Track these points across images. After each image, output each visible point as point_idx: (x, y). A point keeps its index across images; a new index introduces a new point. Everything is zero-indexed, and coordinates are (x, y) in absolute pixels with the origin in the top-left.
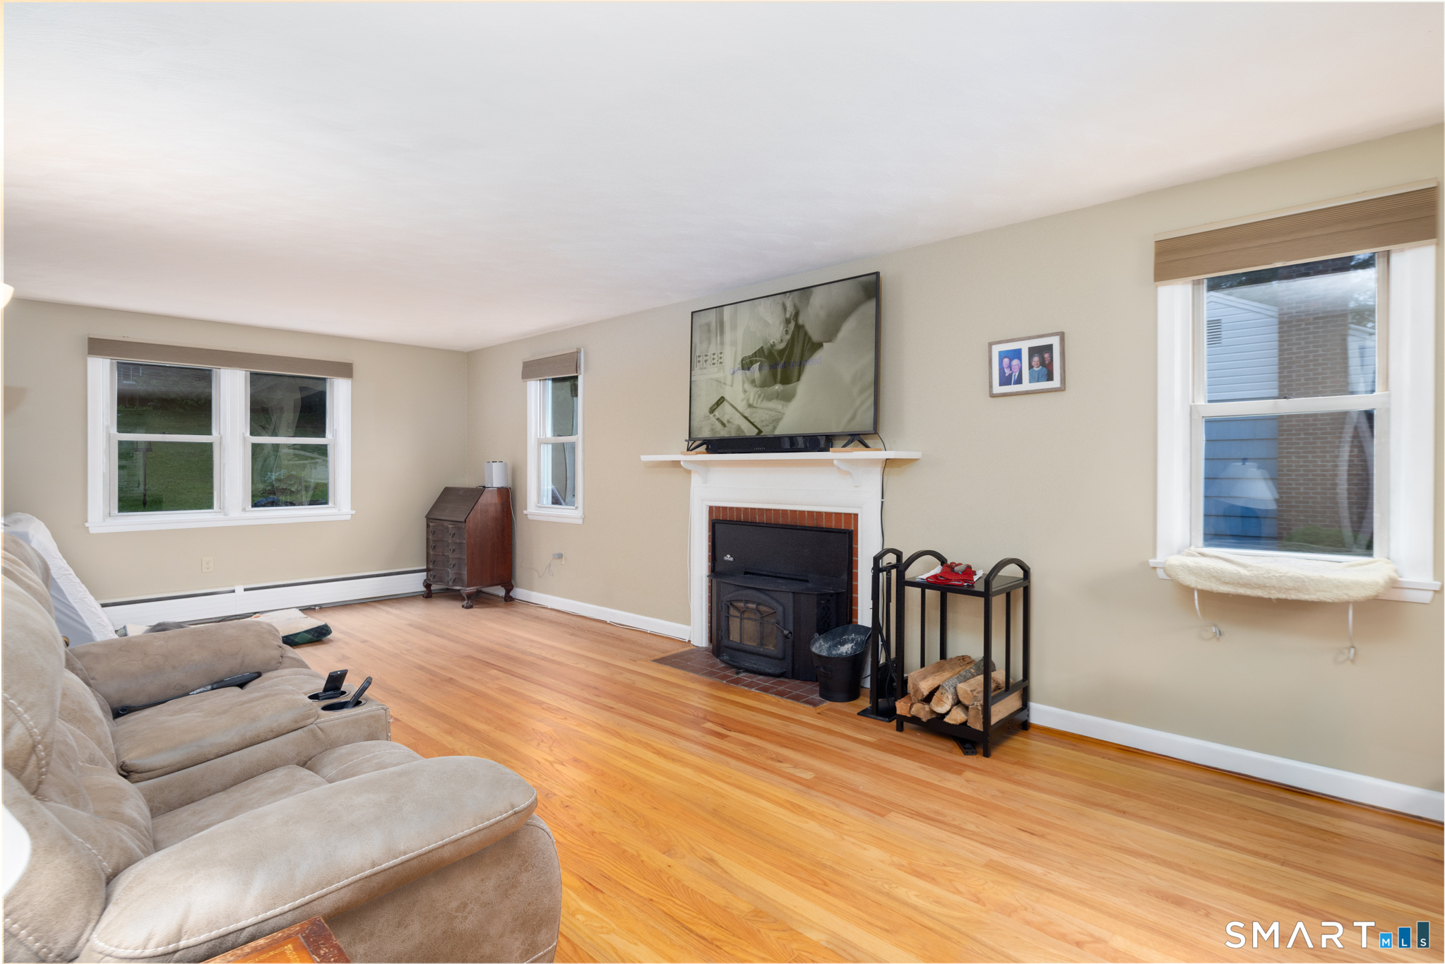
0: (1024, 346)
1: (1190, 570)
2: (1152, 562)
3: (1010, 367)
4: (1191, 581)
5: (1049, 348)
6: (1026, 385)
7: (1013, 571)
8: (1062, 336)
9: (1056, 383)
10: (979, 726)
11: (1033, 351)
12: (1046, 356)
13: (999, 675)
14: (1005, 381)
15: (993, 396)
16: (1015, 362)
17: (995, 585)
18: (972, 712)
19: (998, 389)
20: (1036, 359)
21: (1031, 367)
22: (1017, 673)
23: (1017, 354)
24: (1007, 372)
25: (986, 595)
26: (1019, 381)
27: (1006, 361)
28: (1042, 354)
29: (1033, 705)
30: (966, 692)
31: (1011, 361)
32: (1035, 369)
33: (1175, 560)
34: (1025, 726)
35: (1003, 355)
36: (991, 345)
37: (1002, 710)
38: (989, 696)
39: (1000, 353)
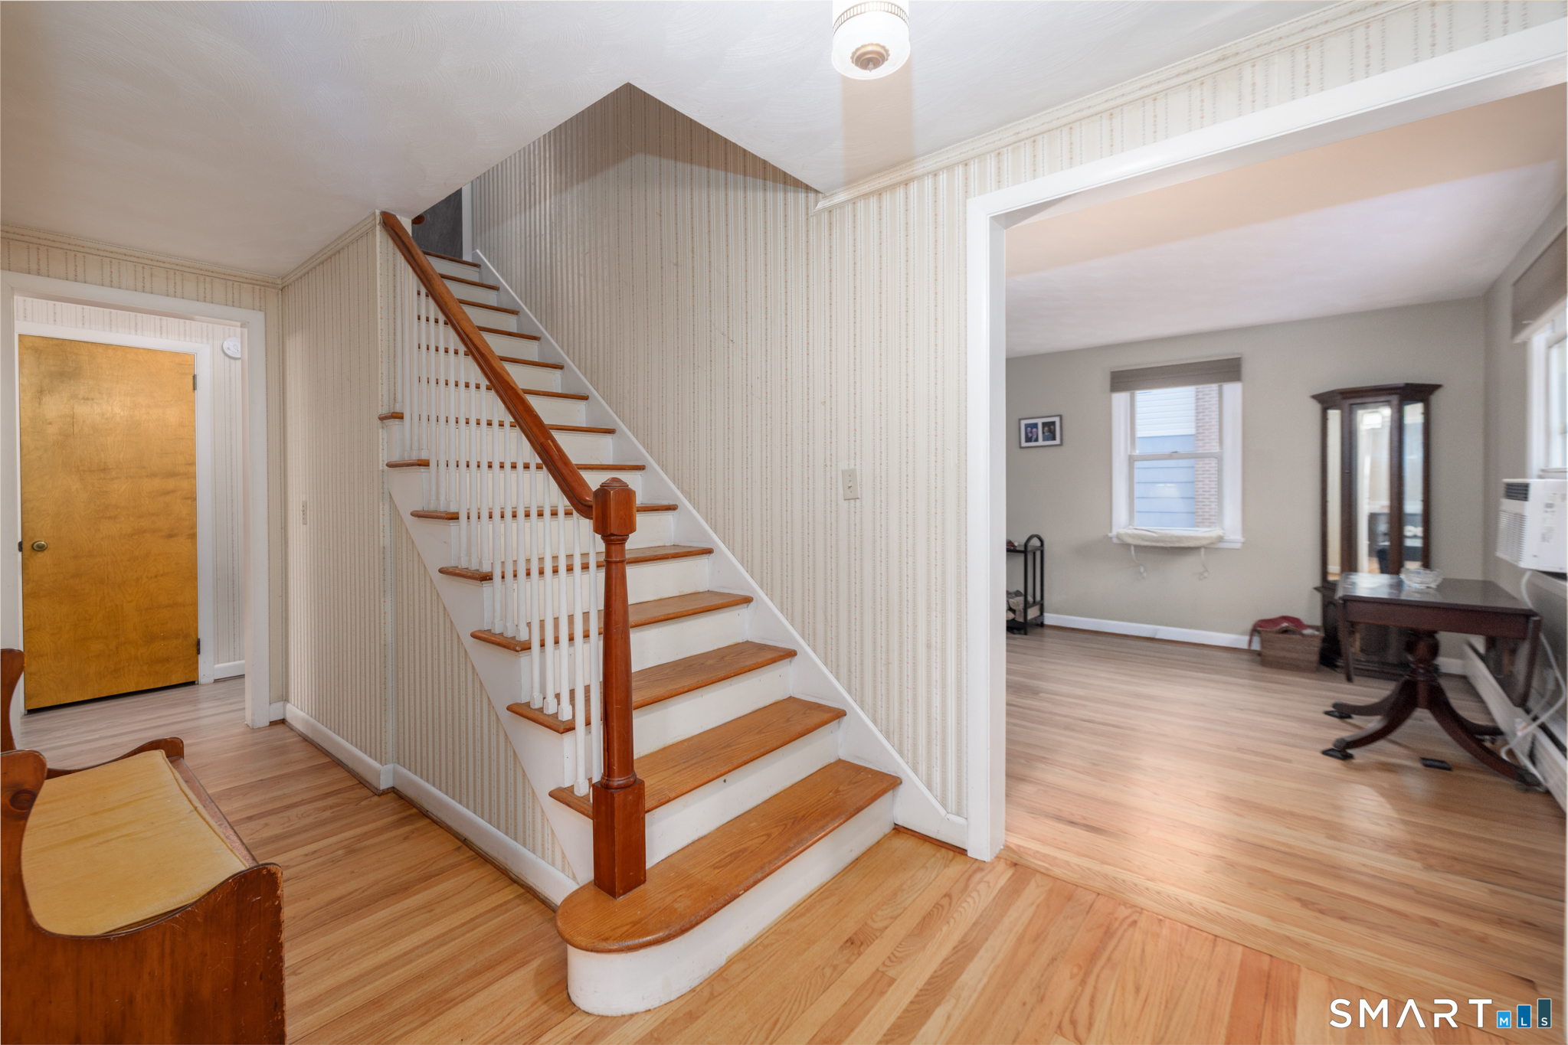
0: (1040, 422)
1: (1130, 536)
2: (1110, 535)
3: (1031, 432)
4: (1129, 541)
5: (1053, 423)
6: (1041, 442)
7: (1035, 542)
8: (1061, 416)
9: (1057, 442)
10: (1021, 620)
11: (1044, 425)
12: (1052, 427)
13: (1030, 599)
14: (1028, 440)
15: (1021, 448)
16: (1034, 430)
17: (1029, 549)
18: (1017, 613)
19: (1024, 444)
20: (1046, 429)
21: (1043, 433)
22: (1038, 598)
23: (1035, 426)
24: (1030, 435)
25: (1025, 552)
26: (1036, 440)
27: (1029, 429)
28: (1049, 428)
29: (1046, 615)
30: (1014, 603)
31: (1032, 429)
32: (1046, 434)
33: (1122, 531)
34: (1042, 625)
35: (1027, 426)
36: (1020, 420)
37: (1032, 613)
38: (1027, 606)
39: (1026, 425)
